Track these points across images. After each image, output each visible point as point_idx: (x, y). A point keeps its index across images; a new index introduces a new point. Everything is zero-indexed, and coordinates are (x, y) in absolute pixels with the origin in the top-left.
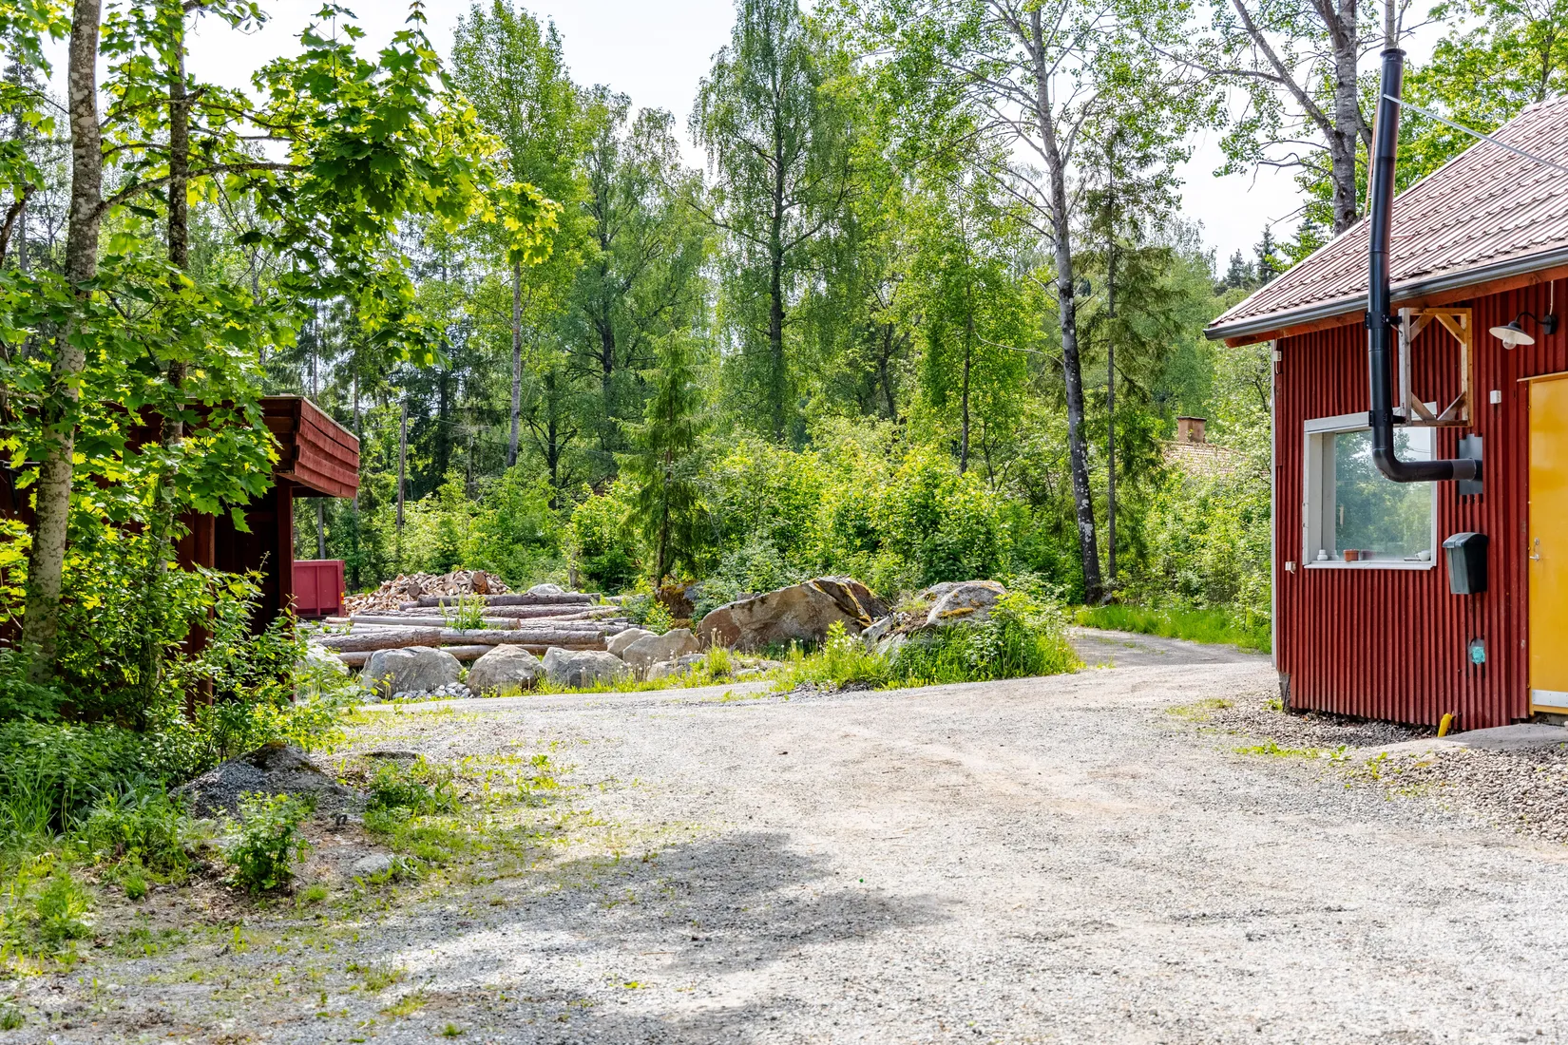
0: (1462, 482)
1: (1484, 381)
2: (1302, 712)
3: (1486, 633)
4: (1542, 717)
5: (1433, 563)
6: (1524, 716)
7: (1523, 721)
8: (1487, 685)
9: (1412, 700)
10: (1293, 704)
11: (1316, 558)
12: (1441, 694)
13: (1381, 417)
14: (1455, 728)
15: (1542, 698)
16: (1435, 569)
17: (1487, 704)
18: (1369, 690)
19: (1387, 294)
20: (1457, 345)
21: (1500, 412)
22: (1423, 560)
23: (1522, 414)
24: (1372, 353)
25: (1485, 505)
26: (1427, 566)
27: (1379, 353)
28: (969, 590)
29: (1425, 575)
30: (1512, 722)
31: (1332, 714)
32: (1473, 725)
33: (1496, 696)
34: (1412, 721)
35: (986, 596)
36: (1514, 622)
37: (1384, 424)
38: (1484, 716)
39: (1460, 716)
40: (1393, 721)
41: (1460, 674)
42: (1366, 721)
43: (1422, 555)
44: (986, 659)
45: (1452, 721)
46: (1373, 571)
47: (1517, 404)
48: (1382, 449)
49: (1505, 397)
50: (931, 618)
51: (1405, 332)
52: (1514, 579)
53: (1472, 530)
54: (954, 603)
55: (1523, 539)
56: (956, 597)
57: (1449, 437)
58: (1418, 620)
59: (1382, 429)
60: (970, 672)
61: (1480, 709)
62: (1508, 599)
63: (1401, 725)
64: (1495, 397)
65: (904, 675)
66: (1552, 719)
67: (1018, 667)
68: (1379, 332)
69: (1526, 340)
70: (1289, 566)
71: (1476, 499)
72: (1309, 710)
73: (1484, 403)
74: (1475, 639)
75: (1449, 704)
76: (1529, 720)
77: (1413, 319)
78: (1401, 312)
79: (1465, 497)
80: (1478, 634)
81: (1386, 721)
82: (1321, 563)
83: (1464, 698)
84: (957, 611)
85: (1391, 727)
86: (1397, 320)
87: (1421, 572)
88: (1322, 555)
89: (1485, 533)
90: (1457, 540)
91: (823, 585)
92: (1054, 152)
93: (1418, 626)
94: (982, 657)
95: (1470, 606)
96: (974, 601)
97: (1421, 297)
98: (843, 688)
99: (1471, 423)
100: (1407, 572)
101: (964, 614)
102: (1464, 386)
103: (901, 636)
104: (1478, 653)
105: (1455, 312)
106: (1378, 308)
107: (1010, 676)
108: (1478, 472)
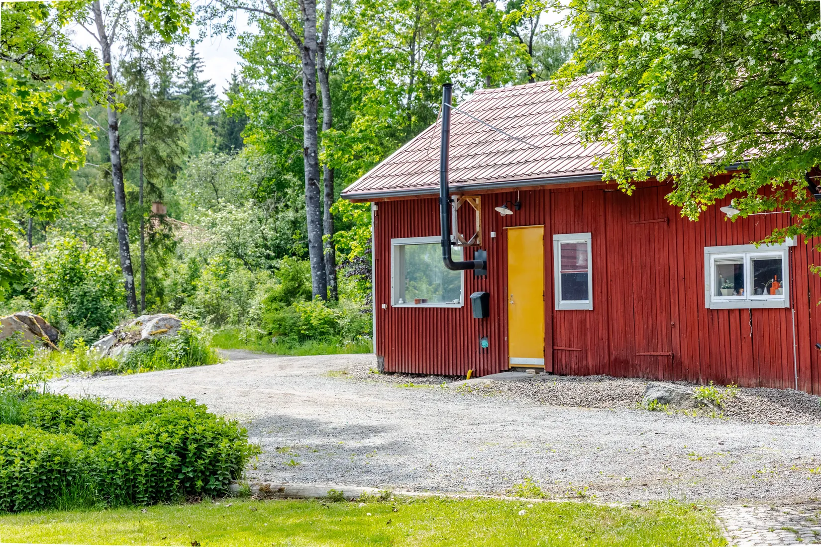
0: (476, 270)
1: (487, 227)
2: (392, 373)
3: (489, 335)
4: (514, 369)
5: (462, 304)
6: (507, 369)
7: (506, 371)
8: (489, 356)
9: (451, 365)
10: (386, 370)
11: (397, 302)
12: (466, 362)
13: (446, 243)
14: (474, 376)
15: (514, 361)
16: (463, 307)
17: (489, 365)
18: (428, 362)
19: (448, 189)
20: (474, 211)
21: (495, 241)
22: (458, 303)
23: (505, 242)
24: (442, 215)
25: (488, 280)
26: (459, 306)
27: (445, 215)
28: (164, 320)
29: (458, 310)
30: (501, 371)
31: (408, 373)
32: (482, 374)
33: (493, 361)
34: (451, 374)
35: (173, 322)
36: (502, 329)
37: (447, 245)
38: (487, 370)
39: (476, 371)
40: (441, 375)
41: (476, 352)
42: (426, 376)
43: (456, 301)
44: (179, 357)
45: (472, 373)
46: (430, 308)
47: (502, 238)
48: (447, 256)
49: (497, 234)
50: (145, 335)
51: (455, 206)
52: (501, 311)
53: (482, 291)
54: (157, 326)
55: (505, 295)
56: (157, 323)
57: (469, 251)
58: (454, 330)
59: (446, 248)
60: (173, 364)
61: (486, 367)
62: (499, 320)
63: (445, 376)
64: (493, 235)
65: (135, 367)
66: (519, 369)
67: (197, 360)
68: (445, 206)
69: (509, 212)
70: (384, 306)
71: (484, 277)
72: (395, 372)
73: (487, 237)
74: (483, 337)
75: (470, 366)
76: (509, 370)
77: (458, 200)
78: (453, 197)
79: (478, 277)
80: (485, 335)
81: (438, 375)
82: (400, 305)
83: (478, 362)
84: (159, 331)
85: (440, 378)
86: (452, 201)
87: (456, 309)
88: (401, 301)
89: (488, 292)
90: (476, 295)
91: (19, 317)
92: (105, 37)
93: (454, 333)
94: (177, 356)
95: (481, 323)
96: (167, 325)
97: (462, 191)
98: (95, 374)
99: (481, 245)
100: (448, 309)
101: (163, 333)
102: (478, 229)
103: (128, 345)
104: (485, 343)
105: (474, 197)
106: (444, 195)
107: (193, 365)
108: (485, 266)
